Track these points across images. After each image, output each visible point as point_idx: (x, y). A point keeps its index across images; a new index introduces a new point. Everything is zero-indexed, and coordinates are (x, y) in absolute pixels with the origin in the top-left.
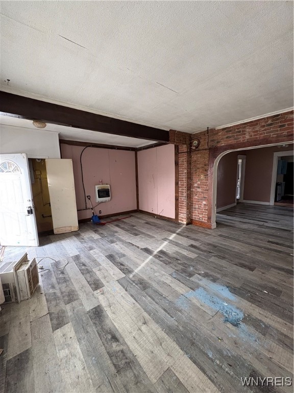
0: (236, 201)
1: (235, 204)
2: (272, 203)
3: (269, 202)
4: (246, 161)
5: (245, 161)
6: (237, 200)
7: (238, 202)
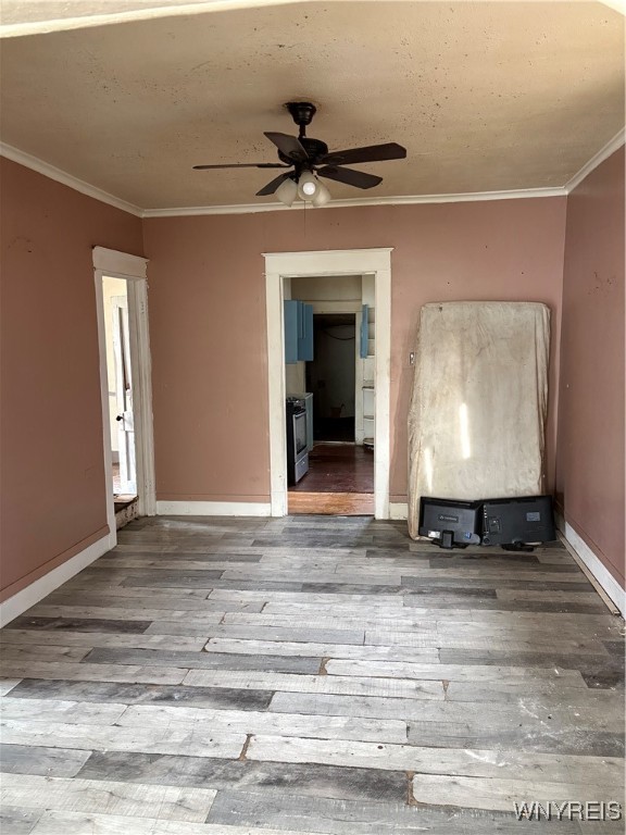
0: (112, 520)
1: (109, 541)
2: (278, 502)
3: (269, 500)
4: (150, 292)
5: (142, 286)
6: (120, 507)
7: (132, 521)
